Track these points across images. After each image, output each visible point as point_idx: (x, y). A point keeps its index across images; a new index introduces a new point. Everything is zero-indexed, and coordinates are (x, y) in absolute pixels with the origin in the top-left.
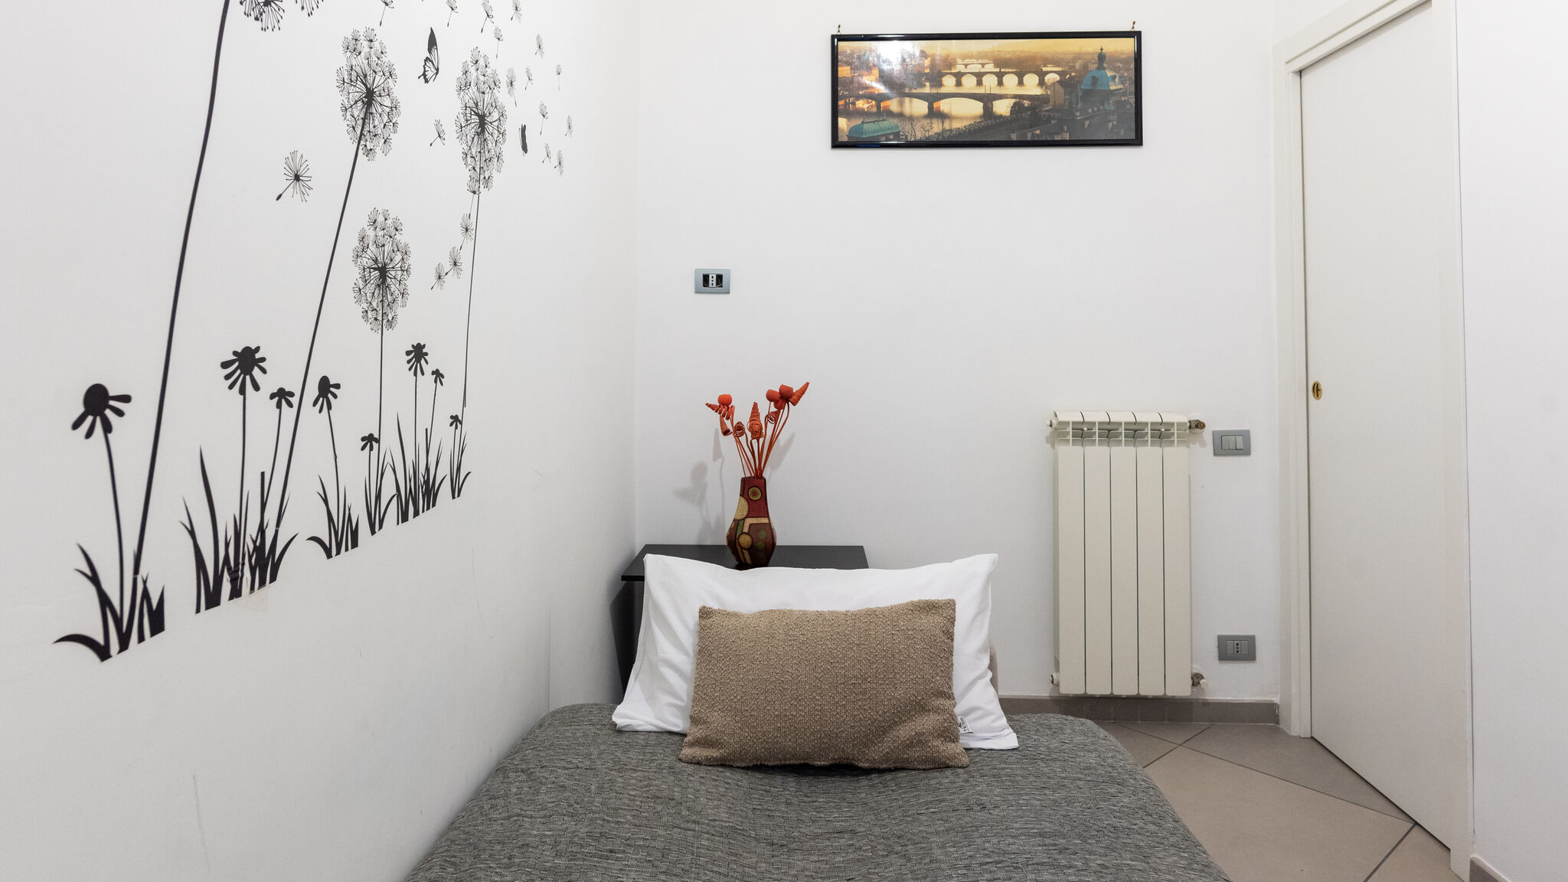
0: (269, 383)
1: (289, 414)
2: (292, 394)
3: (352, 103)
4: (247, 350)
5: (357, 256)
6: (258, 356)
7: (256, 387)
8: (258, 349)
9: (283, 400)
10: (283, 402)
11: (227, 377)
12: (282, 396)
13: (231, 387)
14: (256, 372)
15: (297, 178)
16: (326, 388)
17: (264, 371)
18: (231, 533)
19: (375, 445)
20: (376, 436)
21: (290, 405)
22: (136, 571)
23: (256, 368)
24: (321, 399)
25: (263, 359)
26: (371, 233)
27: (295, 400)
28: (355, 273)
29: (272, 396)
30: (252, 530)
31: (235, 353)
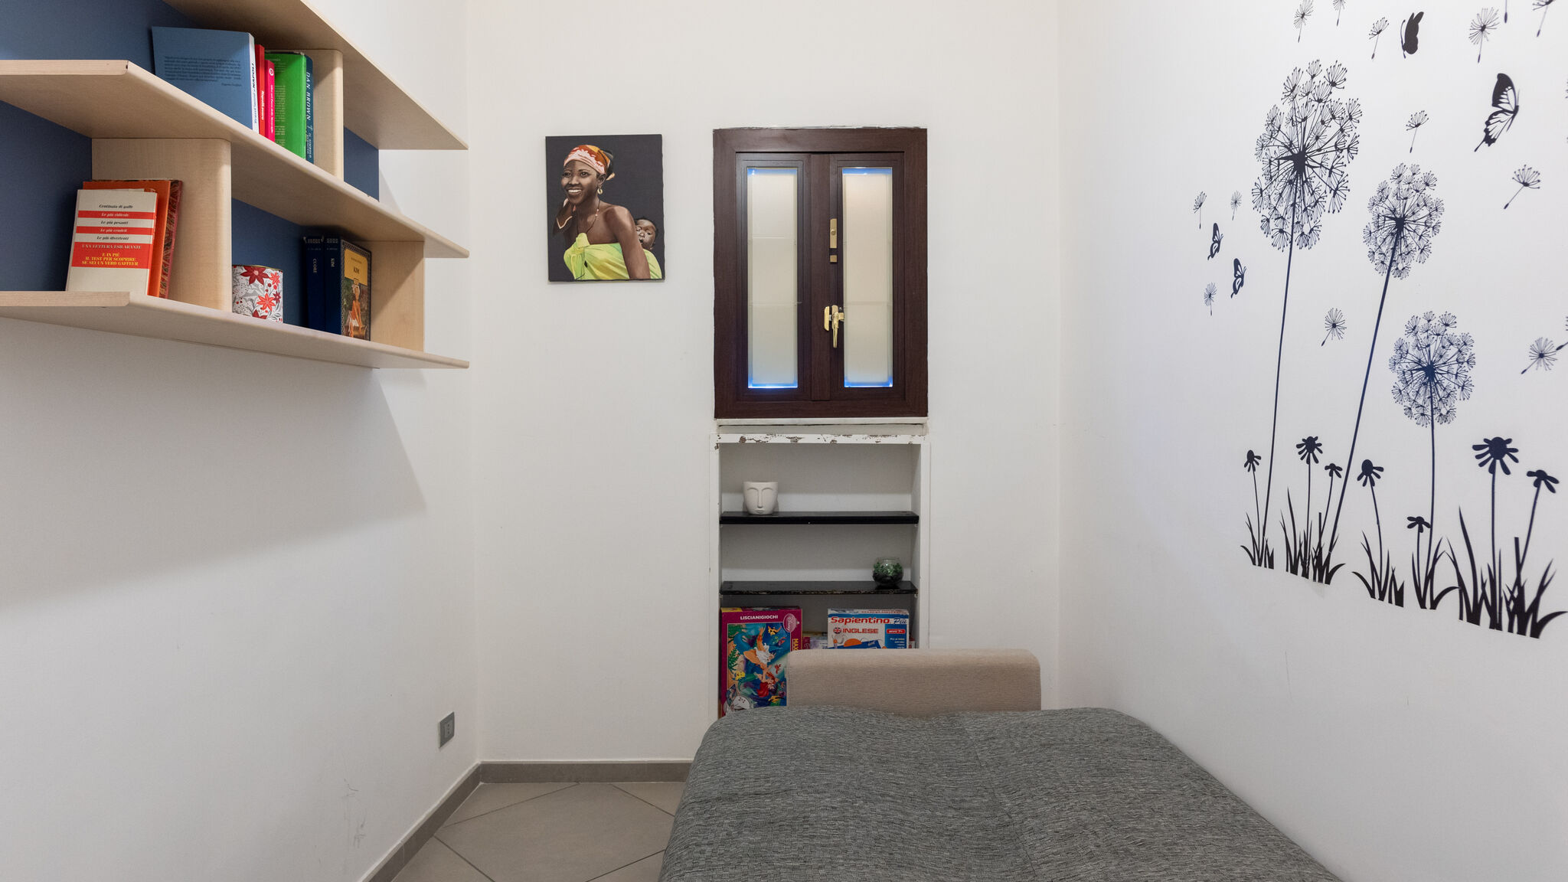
0: (1325, 459)
1: (1338, 482)
2: (1341, 469)
3: (1380, 244)
4: (1310, 438)
5: (1395, 363)
6: (1317, 442)
7: (1317, 461)
8: (1317, 438)
9: (1334, 472)
10: (1334, 473)
11: (1300, 453)
12: (1333, 469)
13: (1302, 459)
14: (1316, 451)
15: (1334, 326)
16: (1368, 469)
17: (1321, 452)
18: (1302, 540)
19: (1426, 530)
20: (1428, 520)
21: (1339, 476)
22: (1264, 535)
23: (1316, 450)
24: (1365, 476)
25: (1320, 445)
26: (1411, 340)
27: (1343, 473)
28: (1394, 378)
29: (1327, 468)
30: (1314, 544)
31: (1304, 440)
